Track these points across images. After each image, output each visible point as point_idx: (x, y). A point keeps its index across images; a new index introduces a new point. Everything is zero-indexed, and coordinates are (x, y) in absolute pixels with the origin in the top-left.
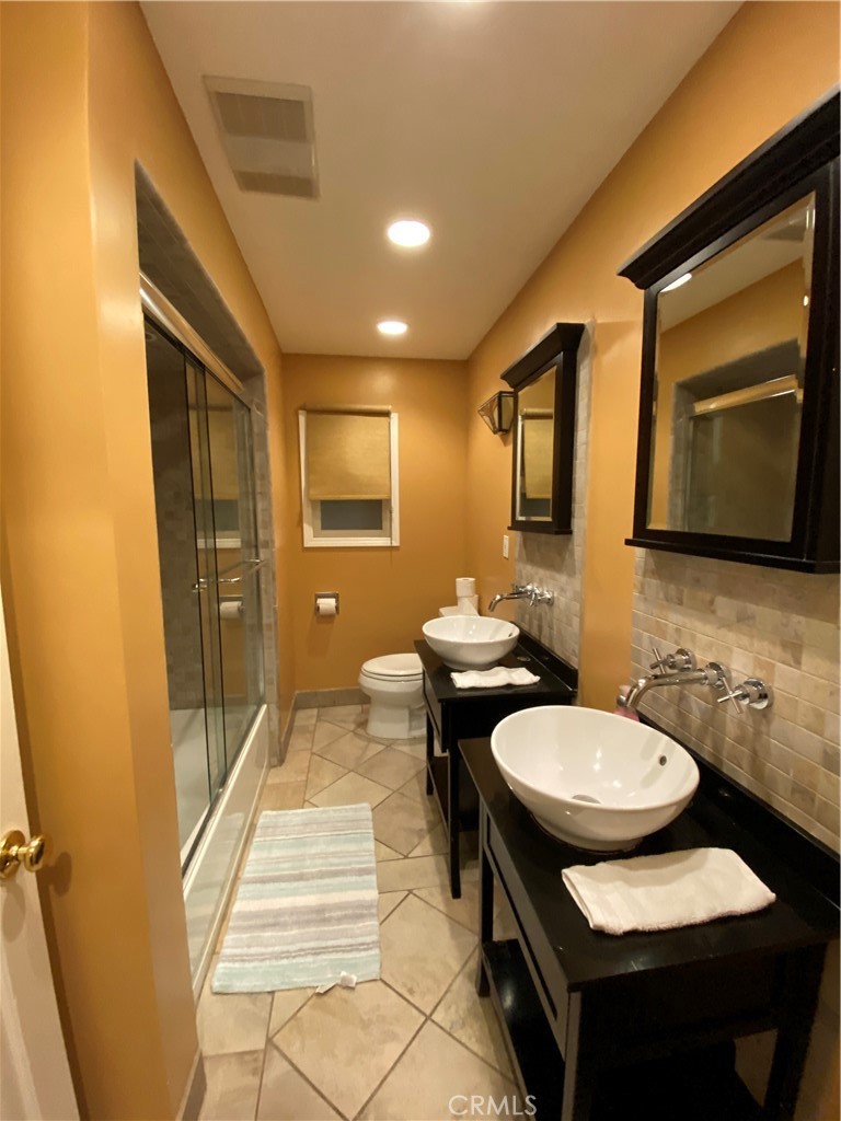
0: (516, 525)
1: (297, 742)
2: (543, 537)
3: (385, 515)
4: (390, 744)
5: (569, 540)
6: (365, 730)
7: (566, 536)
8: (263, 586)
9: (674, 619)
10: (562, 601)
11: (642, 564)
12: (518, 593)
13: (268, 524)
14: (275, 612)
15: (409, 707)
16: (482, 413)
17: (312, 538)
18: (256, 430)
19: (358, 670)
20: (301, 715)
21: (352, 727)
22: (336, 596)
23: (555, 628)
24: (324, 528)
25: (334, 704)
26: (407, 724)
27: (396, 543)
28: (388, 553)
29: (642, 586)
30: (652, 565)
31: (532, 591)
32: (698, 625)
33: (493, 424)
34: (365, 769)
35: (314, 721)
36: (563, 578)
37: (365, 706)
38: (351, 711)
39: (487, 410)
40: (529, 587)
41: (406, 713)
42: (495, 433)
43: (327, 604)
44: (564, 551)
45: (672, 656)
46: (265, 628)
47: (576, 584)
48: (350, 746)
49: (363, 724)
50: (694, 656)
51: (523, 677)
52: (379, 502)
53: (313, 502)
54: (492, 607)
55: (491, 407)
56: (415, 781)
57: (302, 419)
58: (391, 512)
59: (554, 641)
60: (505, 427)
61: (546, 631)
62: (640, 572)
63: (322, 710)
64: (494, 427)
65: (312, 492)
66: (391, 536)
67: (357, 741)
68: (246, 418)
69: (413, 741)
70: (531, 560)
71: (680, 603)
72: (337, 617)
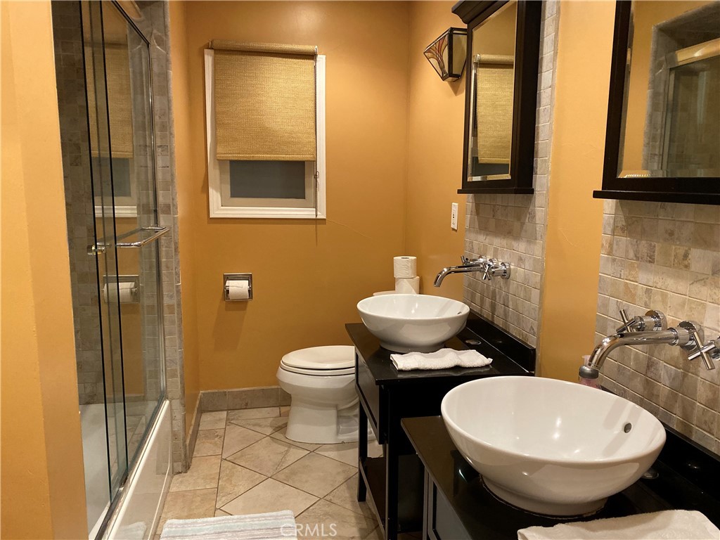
0: (467, 188)
1: (204, 448)
2: (500, 199)
3: (309, 180)
4: (314, 450)
5: (530, 201)
6: (285, 433)
7: (525, 196)
8: (163, 260)
9: (645, 277)
10: (519, 272)
11: (612, 221)
12: (468, 266)
13: (169, 184)
14: (178, 292)
15: (336, 406)
16: (429, 55)
17: (220, 207)
18: (155, 68)
19: (277, 363)
20: (207, 418)
21: (269, 431)
22: (249, 278)
23: (510, 303)
24: (233, 195)
25: (246, 407)
26: (334, 427)
27: (322, 215)
28: (312, 227)
29: (611, 245)
30: (622, 223)
31: (485, 264)
32: (670, 282)
33: (442, 68)
34: (285, 475)
35: (222, 425)
36: (521, 246)
37: (284, 409)
38: (266, 415)
39: (435, 51)
40: (481, 260)
41: (333, 412)
42: (443, 78)
43: (238, 287)
44: (523, 213)
45: (641, 319)
46: (166, 309)
47: (537, 250)
48: (267, 452)
49: (282, 428)
50: (664, 317)
51: (473, 358)
52: (301, 164)
53: (221, 162)
54: (438, 281)
55: (440, 47)
56: (343, 487)
57: (209, 60)
58: (316, 177)
59: (509, 319)
60: (455, 72)
61: (500, 310)
62: (609, 230)
63: (232, 413)
64: (443, 72)
65: (220, 150)
66: (316, 207)
67: (275, 446)
68: (144, 54)
69: (342, 446)
70: (484, 228)
71: (652, 261)
72: (250, 303)
